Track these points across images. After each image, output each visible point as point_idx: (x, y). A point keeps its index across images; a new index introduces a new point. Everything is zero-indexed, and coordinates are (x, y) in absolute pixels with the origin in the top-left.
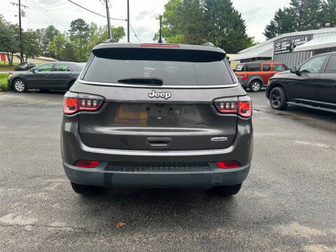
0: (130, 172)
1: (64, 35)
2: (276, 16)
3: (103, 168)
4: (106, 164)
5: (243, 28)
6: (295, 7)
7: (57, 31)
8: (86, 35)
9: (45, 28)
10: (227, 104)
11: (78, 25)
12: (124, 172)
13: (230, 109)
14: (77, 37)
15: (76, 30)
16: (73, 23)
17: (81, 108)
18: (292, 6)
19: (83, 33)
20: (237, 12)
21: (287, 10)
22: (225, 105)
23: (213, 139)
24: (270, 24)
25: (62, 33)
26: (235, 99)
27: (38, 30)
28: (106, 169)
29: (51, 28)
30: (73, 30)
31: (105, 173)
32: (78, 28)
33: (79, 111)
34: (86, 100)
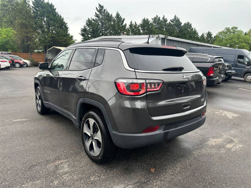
0: (176, 129)
2: (87, 23)
3: (163, 129)
4: (164, 126)
5: (67, 28)
6: (98, 18)
12: (174, 129)
17: (148, 90)
18: (96, 18)
20: (61, 16)
21: (93, 20)
23: (202, 100)
24: (83, 28)
28: (164, 130)
31: (164, 132)
33: (147, 92)
34: (151, 84)
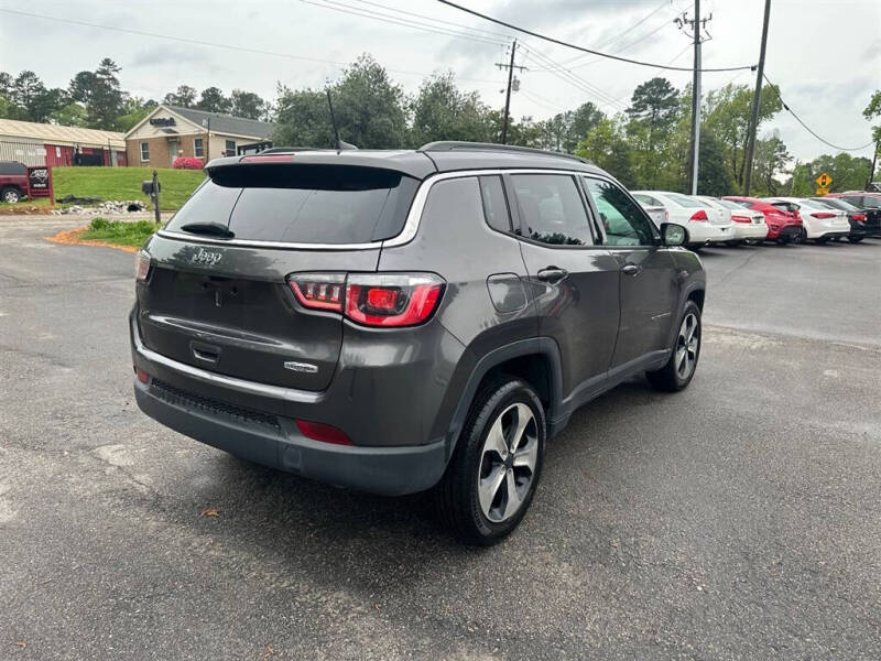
1: (613, 123)
7: (599, 114)
8: (671, 117)
9: (574, 110)
10: (323, 288)
11: (653, 93)
13: (327, 300)
14: (644, 124)
15: (645, 108)
16: (640, 91)
19: (662, 113)
22: (317, 290)
23: (287, 364)
25: (610, 117)
26: (341, 278)
27: (559, 117)
29: (588, 108)
30: (639, 107)
32: (651, 101)
